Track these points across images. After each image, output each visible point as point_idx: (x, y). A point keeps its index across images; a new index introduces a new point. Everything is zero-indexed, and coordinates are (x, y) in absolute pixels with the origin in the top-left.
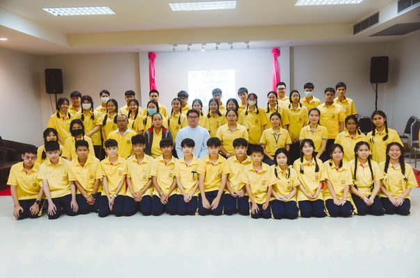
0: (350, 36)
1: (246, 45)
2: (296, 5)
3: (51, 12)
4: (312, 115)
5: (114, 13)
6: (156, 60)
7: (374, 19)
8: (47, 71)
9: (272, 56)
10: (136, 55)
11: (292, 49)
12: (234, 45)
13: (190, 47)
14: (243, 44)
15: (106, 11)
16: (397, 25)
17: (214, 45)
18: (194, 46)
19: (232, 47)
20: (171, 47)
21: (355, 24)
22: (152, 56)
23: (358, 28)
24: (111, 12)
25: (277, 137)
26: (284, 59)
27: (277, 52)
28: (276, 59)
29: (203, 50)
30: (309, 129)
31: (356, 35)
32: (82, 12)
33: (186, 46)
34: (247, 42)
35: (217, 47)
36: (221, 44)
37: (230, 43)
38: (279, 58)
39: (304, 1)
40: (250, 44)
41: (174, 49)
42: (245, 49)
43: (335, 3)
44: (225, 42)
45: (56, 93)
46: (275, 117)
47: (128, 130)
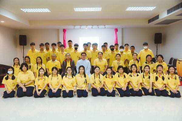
0: (146, 24)
2: (126, 10)
3: (24, 11)
4: (134, 56)
5: (50, 12)
6: (66, 32)
7: (157, 17)
8: (20, 36)
9: (114, 32)
10: (58, 30)
11: (122, 29)
12: (100, 26)
14: (103, 26)
15: (47, 10)
16: (166, 20)
17: (91, 26)
18: (82, 27)
19: (98, 27)
20: (73, 27)
21: (149, 19)
22: (64, 31)
23: (150, 21)
24: (49, 11)
25: (119, 64)
26: (119, 33)
27: (116, 30)
28: (116, 33)
29: (86, 28)
30: (133, 61)
31: (150, 24)
32: (37, 11)
33: (79, 27)
34: (105, 26)
35: (92, 28)
38: (117, 33)
39: (129, 9)
40: (106, 26)
41: (74, 28)
42: (104, 29)
43: (142, 10)
44: (96, 25)
45: (23, 45)
46: (118, 56)
47: (56, 61)
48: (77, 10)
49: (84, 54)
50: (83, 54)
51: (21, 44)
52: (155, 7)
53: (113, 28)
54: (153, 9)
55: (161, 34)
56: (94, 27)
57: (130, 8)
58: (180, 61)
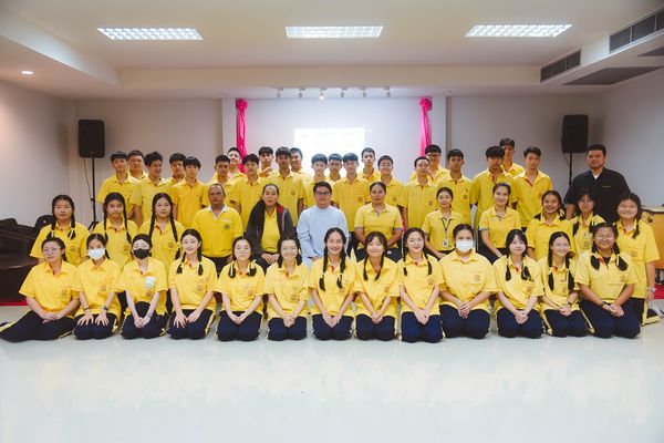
0: (531, 81)
1: (386, 91)
2: (467, 35)
3: (107, 34)
5: (200, 38)
6: (246, 111)
7: (574, 59)
8: (82, 123)
9: (419, 109)
10: (218, 103)
11: (448, 100)
12: (369, 91)
13: (303, 92)
14: (381, 91)
15: (189, 34)
16: (606, 70)
17: (339, 90)
18: (308, 92)
19: (365, 95)
20: (274, 92)
21: (543, 66)
22: (241, 105)
23: (548, 72)
24: (196, 37)
26: (437, 114)
27: (427, 104)
28: (425, 115)
29: (322, 97)
30: (494, 213)
31: (546, 82)
32: (153, 34)
33: (296, 91)
34: (387, 88)
35: (342, 95)
36: (349, 89)
37: (363, 88)
38: (429, 113)
39: (480, 31)
40: (391, 90)
41: (279, 95)
42: (382, 98)
43: (522, 35)
44: (355, 86)
45: (93, 157)
46: (444, 194)
48: (296, 32)
49: (324, 189)
50: (318, 189)
51: (84, 153)
52: (567, 27)
53: (410, 98)
54: (561, 31)
55: (585, 118)
56: (350, 92)
57: (482, 27)
58: (653, 213)
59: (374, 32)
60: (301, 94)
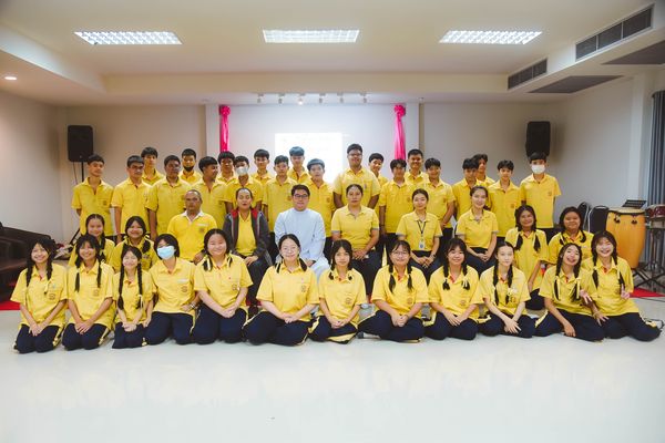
0: (499, 88)
1: (362, 97)
2: (441, 41)
4: (477, 196)
5: (179, 43)
6: (229, 117)
7: (541, 67)
8: (71, 128)
9: (394, 115)
10: (202, 108)
11: (421, 106)
12: (347, 97)
13: (282, 98)
14: (358, 97)
16: (570, 78)
17: (317, 96)
18: (287, 98)
19: (342, 100)
20: (254, 98)
21: (511, 75)
22: (224, 111)
23: (514, 81)
24: (174, 41)
26: (410, 120)
27: (401, 110)
28: (399, 120)
29: (301, 103)
31: (514, 89)
32: (131, 38)
33: (276, 97)
34: (363, 94)
35: (321, 100)
36: (327, 95)
37: (341, 94)
38: (403, 119)
39: (456, 37)
40: (367, 96)
41: (259, 101)
42: (359, 104)
43: (493, 42)
44: (332, 92)
45: (82, 161)
46: (420, 196)
47: (201, 214)
48: (275, 37)
50: (296, 192)
51: (73, 157)
52: (537, 34)
53: (384, 104)
54: (531, 38)
55: (547, 124)
56: (328, 97)
57: (455, 32)
58: (620, 214)
59: (350, 36)
60: (280, 100)
